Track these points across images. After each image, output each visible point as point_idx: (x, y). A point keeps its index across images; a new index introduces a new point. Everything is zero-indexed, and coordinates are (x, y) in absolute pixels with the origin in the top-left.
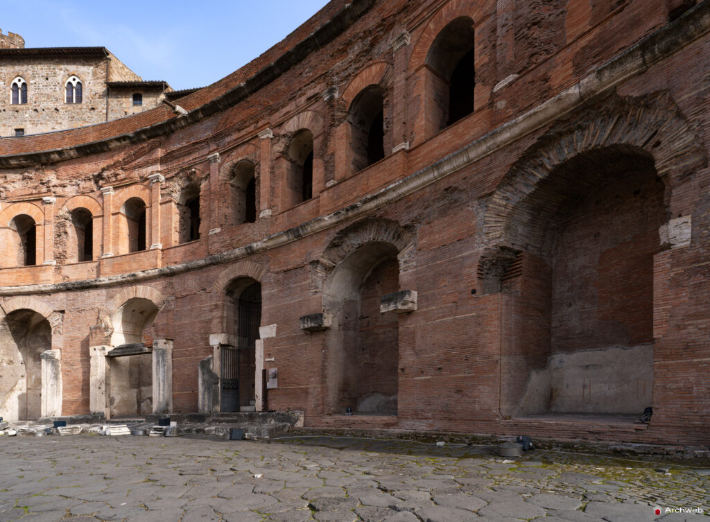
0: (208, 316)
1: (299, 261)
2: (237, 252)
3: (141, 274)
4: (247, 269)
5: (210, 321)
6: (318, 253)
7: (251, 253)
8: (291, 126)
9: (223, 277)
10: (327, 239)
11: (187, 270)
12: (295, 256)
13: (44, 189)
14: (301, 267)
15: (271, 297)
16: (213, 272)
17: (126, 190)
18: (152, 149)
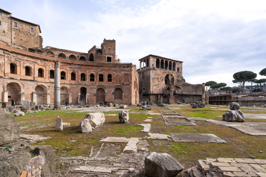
0: (78, 91)
1: (93, 87)
2: (84, 84)
3: (66, 83)
4: (85, 86)
5: (78, 92)
6: (96, 87)
7: (85, 85)
8: (92, 72)
9: (80, 86)
10: (97, 86)
11: (74, 84)
12: (92, 87)
13: (46, 65)
14: (93, 88)
15: (88, 91)
16: (79, 85)
17: (62, 69)
18: (68, 65)
